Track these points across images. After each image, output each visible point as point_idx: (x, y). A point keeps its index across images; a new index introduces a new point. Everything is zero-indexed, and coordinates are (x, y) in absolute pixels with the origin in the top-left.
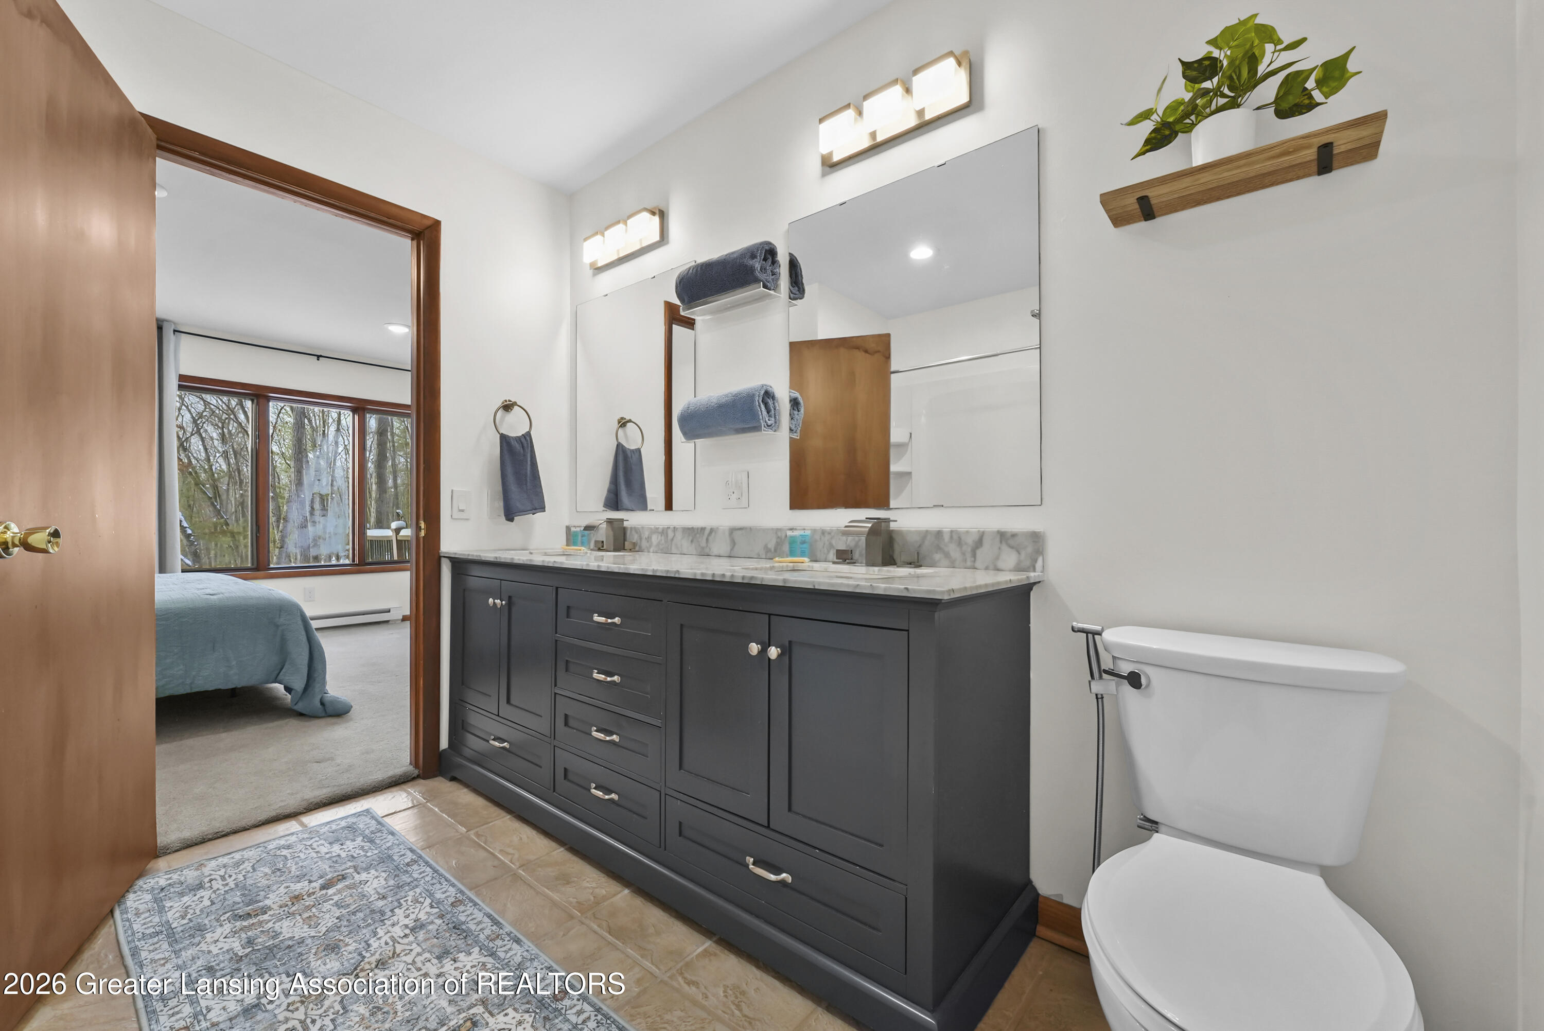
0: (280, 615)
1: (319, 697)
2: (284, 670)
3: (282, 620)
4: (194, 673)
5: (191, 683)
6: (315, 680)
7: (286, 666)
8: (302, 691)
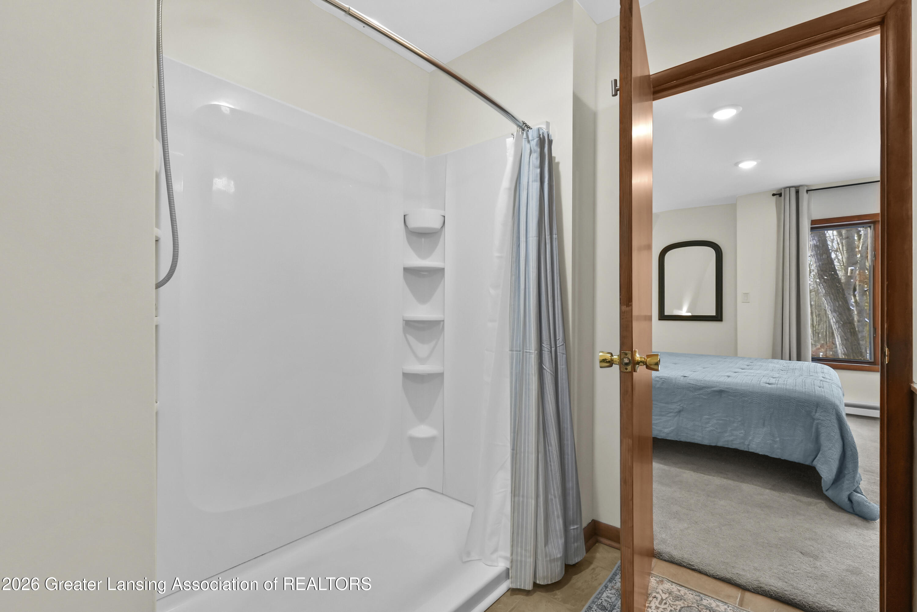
0: (816, 410)
1: (848, 493)
2: (817, 458)
3: (817, 415)
4: (750, 438)
5: (749, 445)
6: (845, 476)
7: (819, 455)
8: (832, 482)
